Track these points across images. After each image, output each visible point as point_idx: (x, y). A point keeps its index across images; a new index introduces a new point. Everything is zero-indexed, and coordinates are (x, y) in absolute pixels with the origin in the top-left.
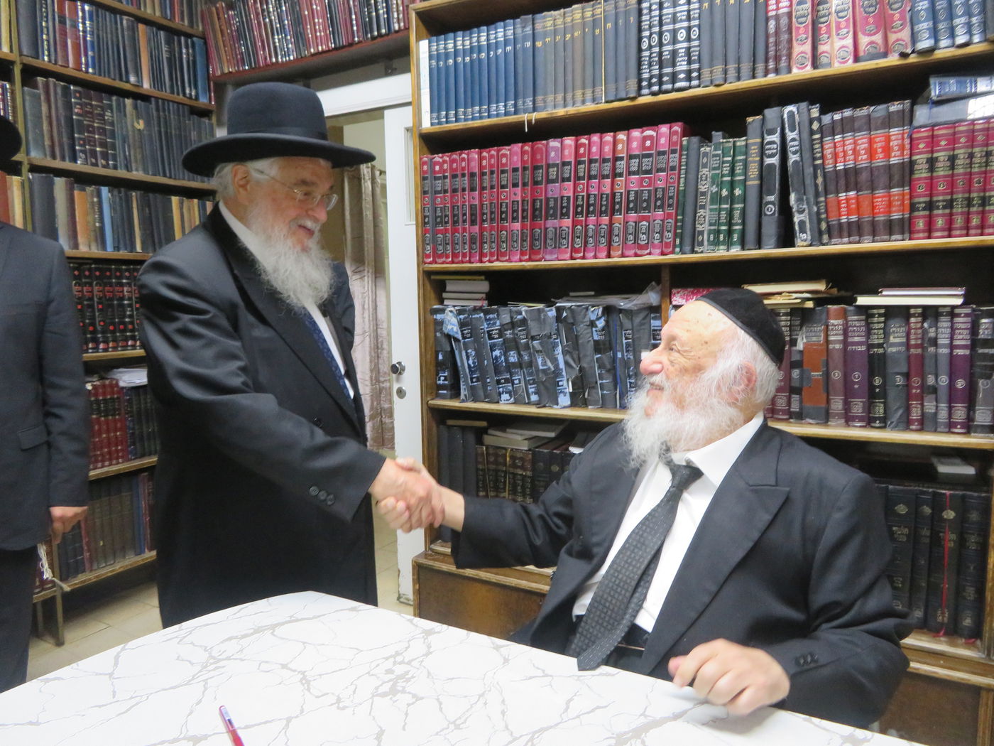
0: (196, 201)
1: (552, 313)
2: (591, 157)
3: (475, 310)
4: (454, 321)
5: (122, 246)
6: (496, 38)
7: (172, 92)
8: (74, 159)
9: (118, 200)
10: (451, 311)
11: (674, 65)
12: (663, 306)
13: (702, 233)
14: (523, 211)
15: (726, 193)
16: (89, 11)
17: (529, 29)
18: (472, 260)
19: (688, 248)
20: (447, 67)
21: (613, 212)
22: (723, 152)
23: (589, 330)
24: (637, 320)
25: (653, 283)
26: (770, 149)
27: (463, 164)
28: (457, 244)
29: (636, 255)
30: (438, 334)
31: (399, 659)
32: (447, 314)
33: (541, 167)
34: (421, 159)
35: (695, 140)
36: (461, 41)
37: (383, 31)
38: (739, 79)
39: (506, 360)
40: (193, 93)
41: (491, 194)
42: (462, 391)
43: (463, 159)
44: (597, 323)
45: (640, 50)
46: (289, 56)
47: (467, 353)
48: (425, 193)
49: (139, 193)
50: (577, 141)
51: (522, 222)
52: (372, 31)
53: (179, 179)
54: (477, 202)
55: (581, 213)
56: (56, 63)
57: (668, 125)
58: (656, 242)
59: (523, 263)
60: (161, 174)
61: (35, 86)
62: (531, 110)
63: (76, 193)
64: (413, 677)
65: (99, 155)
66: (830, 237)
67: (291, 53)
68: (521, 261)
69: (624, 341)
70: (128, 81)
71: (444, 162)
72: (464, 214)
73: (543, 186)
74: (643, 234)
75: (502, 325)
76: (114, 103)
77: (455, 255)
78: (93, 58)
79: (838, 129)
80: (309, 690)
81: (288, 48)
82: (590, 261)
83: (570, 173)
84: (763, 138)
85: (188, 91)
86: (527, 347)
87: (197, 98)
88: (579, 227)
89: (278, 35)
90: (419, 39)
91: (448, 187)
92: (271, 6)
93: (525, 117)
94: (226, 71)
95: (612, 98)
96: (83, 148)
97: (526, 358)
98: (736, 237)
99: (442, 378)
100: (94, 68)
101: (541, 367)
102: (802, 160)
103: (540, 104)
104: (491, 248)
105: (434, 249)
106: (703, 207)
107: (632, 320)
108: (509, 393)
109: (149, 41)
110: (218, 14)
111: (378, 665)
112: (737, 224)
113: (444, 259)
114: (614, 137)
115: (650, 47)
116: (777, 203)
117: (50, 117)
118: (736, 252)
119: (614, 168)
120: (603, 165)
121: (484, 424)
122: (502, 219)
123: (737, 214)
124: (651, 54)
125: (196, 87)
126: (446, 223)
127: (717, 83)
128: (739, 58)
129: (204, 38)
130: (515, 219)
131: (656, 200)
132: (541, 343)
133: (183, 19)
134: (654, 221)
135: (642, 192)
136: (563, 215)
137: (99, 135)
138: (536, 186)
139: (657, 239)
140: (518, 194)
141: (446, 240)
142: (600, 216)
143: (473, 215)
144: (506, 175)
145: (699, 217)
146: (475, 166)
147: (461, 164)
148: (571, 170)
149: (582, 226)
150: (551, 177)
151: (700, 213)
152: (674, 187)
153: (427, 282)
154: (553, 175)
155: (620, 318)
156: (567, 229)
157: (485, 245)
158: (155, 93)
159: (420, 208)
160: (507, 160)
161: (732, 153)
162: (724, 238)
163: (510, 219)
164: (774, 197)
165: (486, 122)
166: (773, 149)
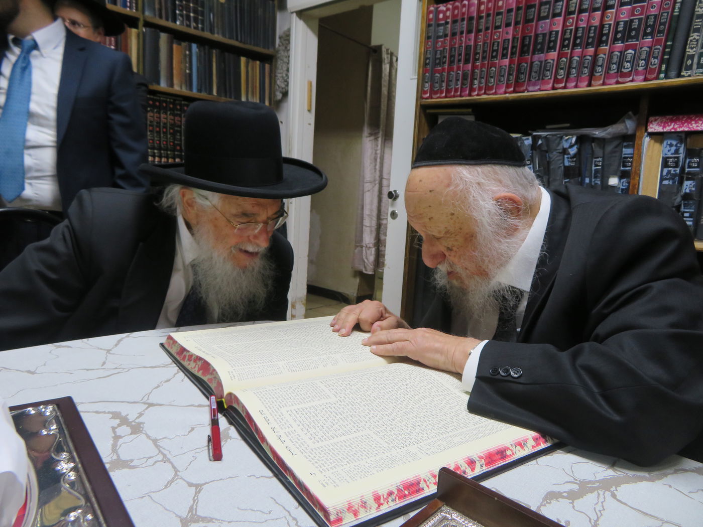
0: (258, 62)
1: (528, 141)
5: (203, 89)
8: (174, 21)
9: (203, 54)
12: (638, 134)
13: (691, 57)
14: (513, 47)
18: (463, 94)
19: (674, 73)
21: (600, 42)
23: (561, 157)
24: (609, 148)
25: (630, 113)
27: (464, 10)
28: (451, 81)
29: (618, 83)
33: (534, 6)
34: (428, 8)
41: (485, 35)
43: (464, 6)
44: (570, 150)
48: (428, 38)
49: (218, 50)
51: (511, 58)
53: (247, 44)
54: (472, 43)
55: (568, 46)
58: (640, 69)
59: (507, 95)
60: (235, 38)
63: (175, 46)
65: (192, 19)
68: (505, 93)
69: (594, 168)
71: (448, 9)
72: (460, 55)
73: (534, 23)
74: (627, 62)
77: (448, 91)
82: (571, 90)
83: (562, 9)
88: (564, 59)
91: (449, 32)
96: (181, 13)
104: (480, 82)
105: (432, 87)
106: (697, 30)
107: (603, 148)
113: (438, 95)
119: (606, 1)
122: (493, 57)
126: (444, 63)
130: (504, 56)
131: (647, 27)
134: (641, 48)
135: (632, 21)
136: (550, 49)
137: (193, 4)
138: (526, 25)
139: (642, 66)
140: (510, 33)
141: (442, 78)
142: (586, 48)
143: (467, 54)
144: (500, 17)
145: (691, 41)
146: (474, 11)
147: (461, 10)
148: (562, 6)
149: (566, 58)
150: (543, 14)
151: (692, 36)
152: (668, 13)
153: (423, 115)
154: (544, 12)
155: (592, 147)
156: (552, 62)
157: (475, 81)
159: (423, 51)
160: (503, 3)
163: (499, 56)
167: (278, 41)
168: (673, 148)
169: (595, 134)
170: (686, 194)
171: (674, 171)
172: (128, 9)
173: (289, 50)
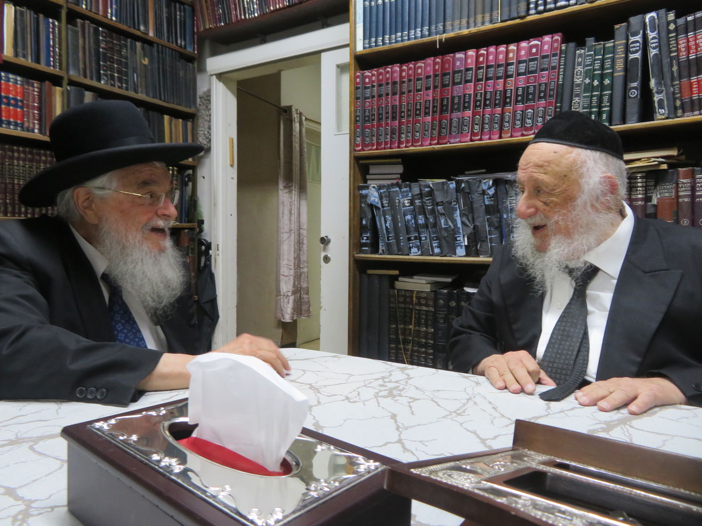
0: (181, 120)
1: (453, 185)
2: (488, 64)
3: (392, 185)
4: (376, 194)
7: (169, 41)
8: (99, 80)
10: (374, 187)
14: (434, 107)
15: (598, 83)
18: (392, 146)
20: (377, 6)
21: (505, 104)
22: (595, 53)
23: (482, 198)
26: (634, 47)
27: (388, 76)
28: (381, 135)
29: (523, 135)
30: (363, 205)
31: (386, 380)
32: (371, 190)
33: (449, 74)
34: (355, 74)
35: (572, 45)
39: (416, 222)
40: (183, 44)
41: (408, 96)
42: (380, 247)
43: (388, 72)
44: (488, 191)
46: (254, 14)
47: (385, 219)
48: (357, 98)
50: (477, 52)
51: (432, 115)
53: (170, 103)
54: (397, 103)
55: (480, 106)
56: (90, 11)
57: (550, 36)
59: (433, 146)
60: (158, 97)
61: (75, 25)
62: (442, 32)
64: (404, 389)
65: (116, 79)
66: (684, 112)
67: (256, 11)
68: (431, 144)
69: (509, 206)
70: (139, 30)
71: (373, 75)
72: (387, 113)
73: (450, 88)
74: (529, 119)
75: (413, 196)
76: (129, 44)
77: (379, 144)
78: (116, 10)
79: (691, 27)
80: (319, 393)
81: (254, 8)
82: (486, 142)
83: (472, 77)
84: (628, 39)
85: (179, 41)
86: (433, 212)
87: (185, 48)
88: (477, 117)
91: (375, 93)
93: (438, 37)
94: (208, 27)
95: (507, 18)
96: (106, 73)
97: (431, 220)
98: (604, 116)
99: (365, 238)
100: (116, 17)
101: (443, 226)
102: (660, 53)
103: (449, 27)
104: (407, 136)
105: (363, 140)
106: (578, 95)
108: (418, 247)
109: (155, 3)
112: (605, 106)
113: (370, 148)
114: (507, 48)
116: (639, 87)
117: (84, 48)
119: (506, 71)
120: (497, 69)
121: (396, 272)
122: (417, 115)
123: (606, 98)
125: (185, 40)
126: (373, 120)
127: (590, 1)
129: (192, 5)
130: (427, 114)
131: (540, 92)
132: (444, 208)
134: (538, 108)
135: (528, 87)
136: (465, 108)
137: (117, 64)
138: (444, 88)
139: (541, 122)
140: (430, 95)
141: (372, 133)
142: (495, 108)
143: (394, 113)
144: (420, 82)
145: (574, 103)
146: (397, 77)
147: (385, 76)
148: (472, 74)
149: (480, 116)
150: (456, 81)
151: (575, 100)
152: (554, 82)
153: (356, 165)
154: (458, 79)
155: (506, 188)
156: (468, 119)
157: (403, 135)
158: (157, 40)
159: (353, 110)
160: (422, 71)
161: (602, 53)
162: (595, 117)
163: (422, 114)
164: (636, 83)
165: (407, 43)
166: (638, 47)
167: (198, 100)
169: (508, 177)
172: (52, 68)
173: (210, 109)
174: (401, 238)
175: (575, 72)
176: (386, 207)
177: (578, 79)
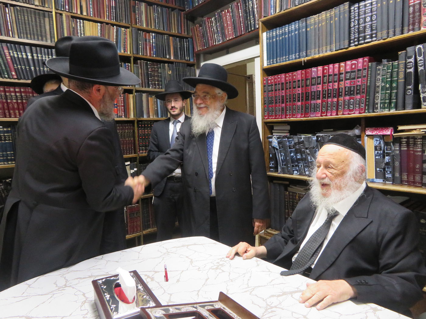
1: (315, 138)
2: (329, 74)
3: (284, 137)
4: (276, 141)
5: (163, 115)
6: (291, 29)
7: (181, 59)
8: (149, 87)
10: (275, 138)
11: (365, 32)
12: (362, 135)
13: (377, 104)
14: (302, 97)
16: (154, 36)
17: (304, 24)
18: (282, 117)
19: (371, 110)
20: (273, 42)
21: (339, 96)
22: (387, 68)
25: (358, 125)
26: (409, 65)
27: (279, 80)
28: (277, 111)
29: (349, 114)
30: (270, 147)
32: (273, 139)
33: (309, 79)
34: (263, 78)
35: (374, 64)
36: (278, 31)
37: (253, 29)
38: (394, 35)
39: (296, 157)
41: (289, 91)
42: (279, 169)
43: (279, 78)
45: (350, 27)
46: (220, 42)
47: (281, 154)
48: (265, 92)
50: (323, 68)
51: (301, 102)
52: (249, 29)
54: (284, 94)
55: (325, 97)
56: (144, 55)
57: (362, 58)
58: (357, 108)
59: (302, 118)
61: (137, 64)
62: (305, 56)
63: (149, 98)
65: (156, 85)
67: (220, 41)
68: (301, 117)
70: (166, 58)
71: (272, 79)
72: (279, 100)
73: (310, 87)
74: (351, 105)
75: (295, 143)
76: (162, 66)
77: (276, 116)
78: (155, 51)
80: (191, 264)
81: (219, 39)
82: (329, 117)
84: (406, 61)
85: (186, 58)
86: (304, 152)
87: (189, 60)
88: (324, 103)
89: (216, 34)
90: (263, 32)
91: (273, 89)
92: (214, 24)
93: (303, 59)
94: (199, 49)
95: (338, 49)
96: (152, 83)
97: (304, 157)
98: (393, 105)
99: (271, 164)
100: (155, 55)
101: (310, 161)
102: (425, 69)
103: (309, 53)
104: (290, 112)
105: (268, 114)
106: (378, 92)
108: (297, 170)
109: (173, 42)
110: (196, 29)
111: (215, 260)
112: (394, 99)
113: (272, 117)
114: (339, 65)
115: (354, 26)
116: (413, 89)
118: (393, 111)
119: (339, 78)
120: (334, 77)
121: (287, 183)
122: (294, 101)
123: (394, 95)
124: (355, 29)
125: (189, 57)
126: (273, 103)
127: (384, 38)
128: (395, 26)
129: (192, 38)
130: (299, 101)
131: (357, 90)
132: (309, 151)
133: (185, 33)
134: (356, 99)
135: (351, 87)
136: (317, 98)
137: (157, 78)
138: (306, 87)
140: (299, 91)
141: (272, 110)
142: (333, 98)
143: (283, 99)
144: (295, 83)
145: (376, 97)
146: (284, 80)
148: (321, 80)
149: (325, 103)
150: (313, 83)
151: (376, 95)
152: (365, 84)
153: (265, 126)
156: (319, 104)
158: (175, 60)
159: (263, 98)
160: (296, 77)
161: (391, 68)
162: (387, 105)
163: (297, 100)
164: (411, 86)
165: (288, 62)
166: (411, 65)
168: (378, 142)
170: (387, 162)
171: (380, 152)
174: (289, 165)
175: (376, 79)
176: (281, 148)
177: (378, 83)
